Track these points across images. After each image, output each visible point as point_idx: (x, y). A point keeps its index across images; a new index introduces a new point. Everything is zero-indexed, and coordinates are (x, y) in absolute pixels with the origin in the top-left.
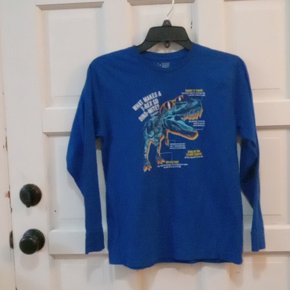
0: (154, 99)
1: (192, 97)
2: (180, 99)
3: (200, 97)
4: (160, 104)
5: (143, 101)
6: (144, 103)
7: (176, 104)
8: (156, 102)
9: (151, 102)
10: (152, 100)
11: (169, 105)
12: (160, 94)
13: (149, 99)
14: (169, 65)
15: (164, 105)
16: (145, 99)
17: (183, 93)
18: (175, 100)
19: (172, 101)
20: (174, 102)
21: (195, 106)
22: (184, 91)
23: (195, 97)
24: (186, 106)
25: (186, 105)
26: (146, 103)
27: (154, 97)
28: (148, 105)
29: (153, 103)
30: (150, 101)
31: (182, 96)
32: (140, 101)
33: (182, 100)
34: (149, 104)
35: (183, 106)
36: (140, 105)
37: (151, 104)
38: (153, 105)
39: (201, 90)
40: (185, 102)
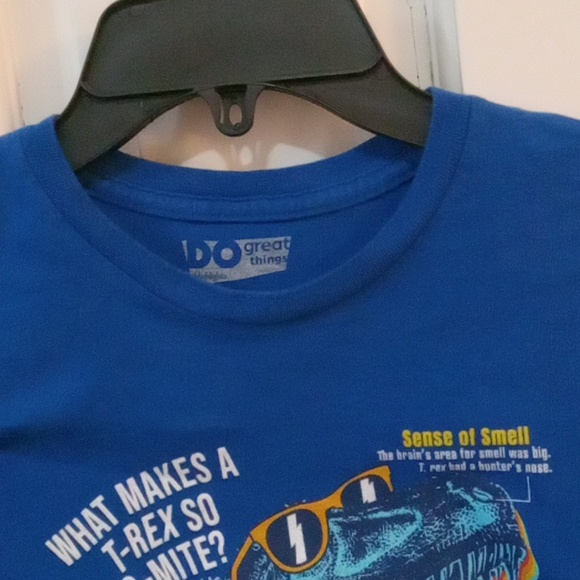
0: (192, 493)
1: (448, 475)
2: (368, 492)
3: (514, 481)
4: (235, 526)
5: (114, 503)
6: (125, 517)
7: (346, 528)
8: (205, 511)
9: (166, 516)
10: (175, 499)
11: (296, 535)
12: (228, 467)
13: (154, 492)
14: (284, 252)
15: (260, 534)
16: (131, 495)
17: (383, 455)
18: (334, 501)
19: (319, 508)
20: (329, 514)
21: (478, 535)
22: (396, 444)
23: (471, 479)
24: (416, 538)
25: (411, 529)
26: (136, 518)
27: (188, 484)
28: (150, 530)
29: (180, 520)
30: (160, 504)
31: (384, 473)
32: (98, 502)
33: (385, 498)
34: (158, 522)
35: (395, 539)
36: (101, 527)
37: (170, 528)
38: (187, 535)
39: (521, 434)
40: (402, 511)
